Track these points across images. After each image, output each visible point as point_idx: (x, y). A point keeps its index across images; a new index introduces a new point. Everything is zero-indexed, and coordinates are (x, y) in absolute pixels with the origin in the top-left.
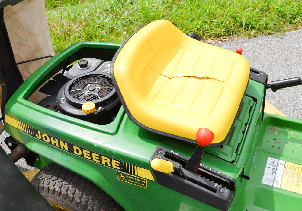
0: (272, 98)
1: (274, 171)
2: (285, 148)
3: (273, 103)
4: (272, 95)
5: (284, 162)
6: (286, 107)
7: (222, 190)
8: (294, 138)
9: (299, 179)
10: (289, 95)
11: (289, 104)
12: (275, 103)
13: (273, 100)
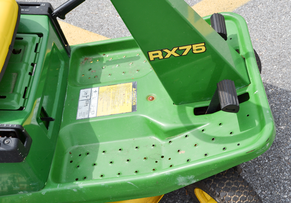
0: (101, 29)
1: (88, 101)
2: (102, 74)
3: (102, 33)
4: (100, 25)
5: (97, 89)
6: (117, 33)
7: (7, 141)
8: (110, 61)
9: (115, 100)
10: (118, 19)
11: (119, 28)
12: (104, 33)
13: (101, 30)
